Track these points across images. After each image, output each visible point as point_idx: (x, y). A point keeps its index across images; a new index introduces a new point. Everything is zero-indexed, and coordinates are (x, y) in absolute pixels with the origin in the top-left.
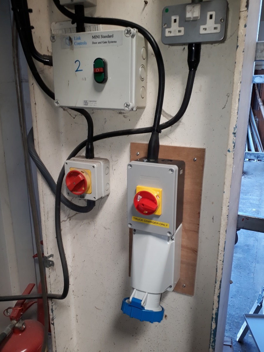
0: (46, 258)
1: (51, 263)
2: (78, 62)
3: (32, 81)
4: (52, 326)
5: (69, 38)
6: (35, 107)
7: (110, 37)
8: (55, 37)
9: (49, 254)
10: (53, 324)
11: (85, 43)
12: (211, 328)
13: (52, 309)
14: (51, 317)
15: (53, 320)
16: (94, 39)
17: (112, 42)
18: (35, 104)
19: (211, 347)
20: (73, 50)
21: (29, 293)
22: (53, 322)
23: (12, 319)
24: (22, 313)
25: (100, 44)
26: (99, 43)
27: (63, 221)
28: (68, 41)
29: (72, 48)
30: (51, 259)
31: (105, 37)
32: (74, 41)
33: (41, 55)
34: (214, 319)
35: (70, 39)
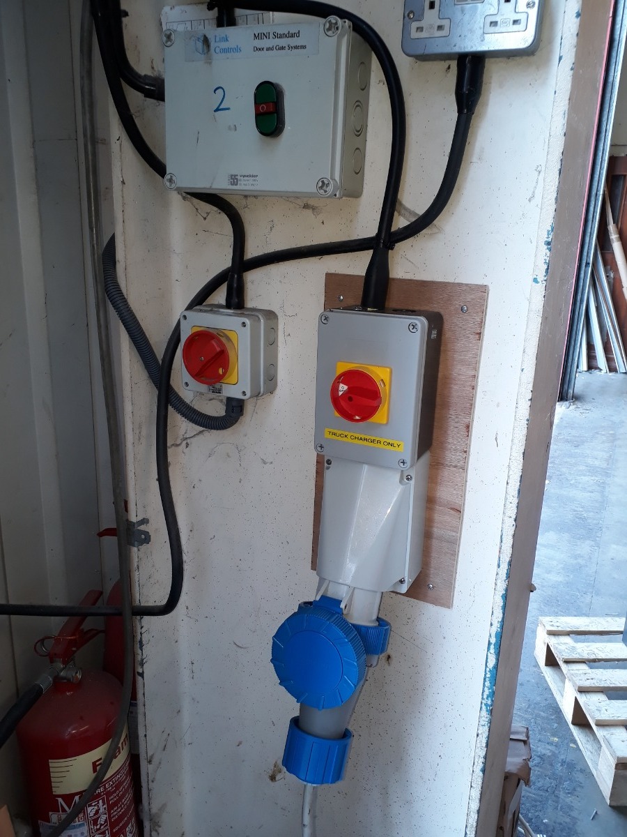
1: (143, 536)
2: (220, 90)
3: (116, 130)
4: (139, 678)
5: (202, 39)
6: (122, 191)
7: (292, 36)
8: (173, 37)
9: (140, 518)
10: (142, 675)
11: (237, 49)
12: (486, 666)
13: (141, 642)
14: (139, 658)
15: (142, 664)
16: (257, 41)
17: (296, 47)
18: (123, 182)
22: (140, 671)
25: (270, 52)
26: (268, 49)
27: (173, 445)
28: (200, 45)
29: (209, 61)
31: (281, 36)
32: (213, 45)
35: (206, 41)
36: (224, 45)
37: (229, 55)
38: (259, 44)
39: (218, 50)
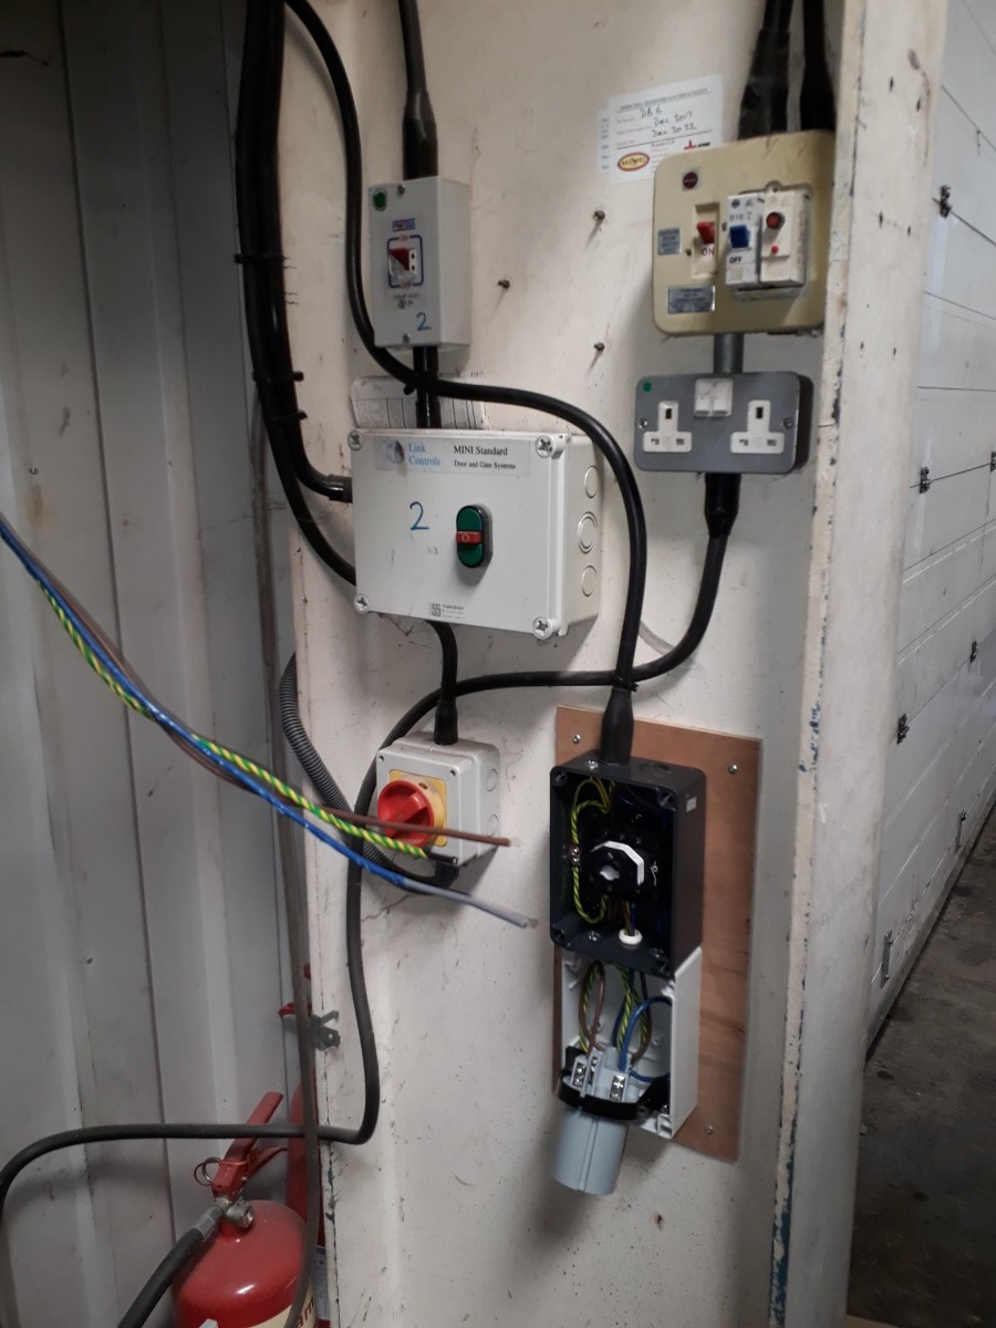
0: (319, 1021)
1: (331, 1036)
2: (417, 506)
3: (298, 542)
4: (327, 1222)
5: (395, 446)
6: (304, 610)
7: (499, 453)
8: (361, 440)
9: (327, 1011)
10: (332, 1218)
11: (436, 462)
12: (773, 1258)
13: (330, 1173)
14: (327, 1196)
15: (332, 1205)
16: (458, 454)
17: (505, 466)
18: (305, 601)
19: (773, 1313)
20: (405, 474)
21: (267, 1121)
22: (330, 1213)
23: (217, 1192)
24: (244, 1178)
25: (473, 469)
26: (471, 465)
27: (369, 917)
28: (392, 452)
29: (403, 471)
30: (330, 1024)
31: (486, 452)
32: (407, 454)
33: (322, 477)
34: (778, 1232)
35: (399, 449)
36: (419, 455)
37: (427, 467)
38: (461, 457)
39: (413, 460)
